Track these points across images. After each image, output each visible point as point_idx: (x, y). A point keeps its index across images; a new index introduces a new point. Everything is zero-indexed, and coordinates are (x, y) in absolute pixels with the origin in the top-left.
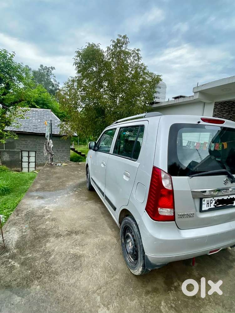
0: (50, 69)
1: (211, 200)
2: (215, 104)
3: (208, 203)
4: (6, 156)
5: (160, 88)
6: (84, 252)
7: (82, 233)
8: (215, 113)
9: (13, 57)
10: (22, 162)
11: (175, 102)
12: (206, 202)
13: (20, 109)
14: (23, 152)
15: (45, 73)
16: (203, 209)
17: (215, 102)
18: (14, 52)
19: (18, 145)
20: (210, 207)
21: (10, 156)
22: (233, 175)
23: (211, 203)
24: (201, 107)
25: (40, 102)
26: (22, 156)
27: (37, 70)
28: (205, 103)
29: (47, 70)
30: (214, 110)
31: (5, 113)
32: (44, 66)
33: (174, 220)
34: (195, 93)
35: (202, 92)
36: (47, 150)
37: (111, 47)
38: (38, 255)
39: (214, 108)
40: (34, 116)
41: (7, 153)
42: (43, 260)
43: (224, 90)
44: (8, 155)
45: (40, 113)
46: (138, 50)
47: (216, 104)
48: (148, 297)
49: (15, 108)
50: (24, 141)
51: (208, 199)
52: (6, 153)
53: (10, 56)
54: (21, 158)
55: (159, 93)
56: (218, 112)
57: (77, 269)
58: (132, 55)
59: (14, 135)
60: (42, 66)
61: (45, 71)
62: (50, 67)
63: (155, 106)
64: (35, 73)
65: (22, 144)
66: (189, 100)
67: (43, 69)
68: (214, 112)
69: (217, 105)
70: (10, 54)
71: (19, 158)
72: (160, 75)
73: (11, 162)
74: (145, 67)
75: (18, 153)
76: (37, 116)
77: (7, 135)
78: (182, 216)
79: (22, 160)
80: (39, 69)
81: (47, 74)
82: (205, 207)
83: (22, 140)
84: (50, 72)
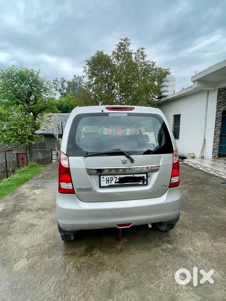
0: (82, 78)
1: (111, 178)
2: (218, 91)
3: (108, 180)
4: (40, 155)
5: (168, 81)
6: (40, 223)
7: (48, 210)
8: (219, 100)
9: (39, 74)
10: (52, 159)
11: (180, 94)
12: (105, 179)
13: (46, 115)
14: (52, 151)
15: (78, 82)
16: (102, 185)
17: (219, 89)
18: (39, 70)
19: (48, 145)
20: (110, 184)
21: (43, 154)
22: (131, 156)
23: (111, 180)
24: (205, 95)
25: (70, 107)
26: (52, 154)
27: (71, 80)
28: (208, 92)
29: (79, 79)
30: (218, 97)
31: (35, 119)
32: (77, 76)
33: (74, 193)
34: (194, 82)
35: (200, 81)
36: (58, 147)
37: (116, 51)
38: (6, 222)
39: (218, 96)
40: (61, 120)
41: (41, 153)
42: (8, 225)
43: (223, 75)
44: (41, 154)
45: (66, 117)
46: (142, 49)
47: (220, 91)
48: (64, 257)
49: (42, 115)
50: (53, 141)
51: (108, 177)
52: (39, 153)
53: (36, 73)
54: (51, 156)
55: (167, 86)
56: (223, 99)
57: (26, 233)
58: (138, 54)
59: (42, 137)
60: (75, 76)
61: (78, 80)
62: (82, 76)
63: (163, 99)
64: (69, 83)
65: (51, 145)
66: (191, 90)
67: (75, 78)
68: (217, 99)
69: (222, 91)
70: (36, 72)
71: (50, 156)
72: (168, 69)
73: (44, 159)
74: (153, 63)
75: (49, 152)
76: (63, 120)
77: (37, 138)
78: (80, 190)
79: (52, 158)
80: (73, 79)
81: (79, 82)
82: (104, 184)
83: (51, 141)
84: (82, 81)
